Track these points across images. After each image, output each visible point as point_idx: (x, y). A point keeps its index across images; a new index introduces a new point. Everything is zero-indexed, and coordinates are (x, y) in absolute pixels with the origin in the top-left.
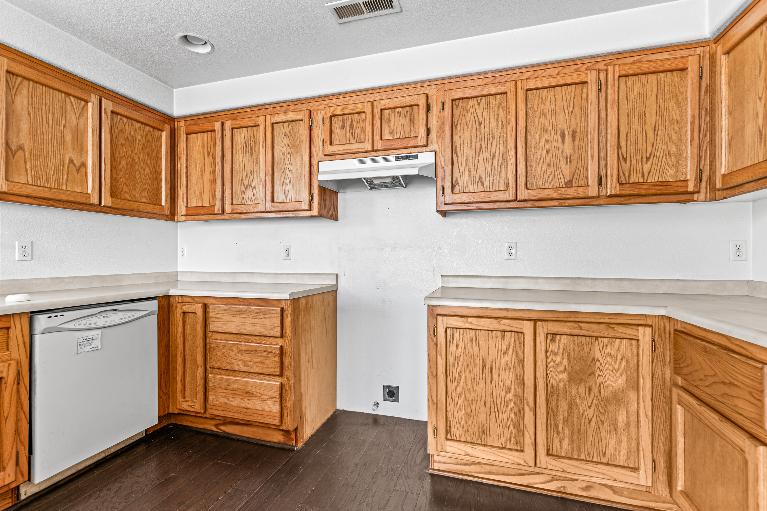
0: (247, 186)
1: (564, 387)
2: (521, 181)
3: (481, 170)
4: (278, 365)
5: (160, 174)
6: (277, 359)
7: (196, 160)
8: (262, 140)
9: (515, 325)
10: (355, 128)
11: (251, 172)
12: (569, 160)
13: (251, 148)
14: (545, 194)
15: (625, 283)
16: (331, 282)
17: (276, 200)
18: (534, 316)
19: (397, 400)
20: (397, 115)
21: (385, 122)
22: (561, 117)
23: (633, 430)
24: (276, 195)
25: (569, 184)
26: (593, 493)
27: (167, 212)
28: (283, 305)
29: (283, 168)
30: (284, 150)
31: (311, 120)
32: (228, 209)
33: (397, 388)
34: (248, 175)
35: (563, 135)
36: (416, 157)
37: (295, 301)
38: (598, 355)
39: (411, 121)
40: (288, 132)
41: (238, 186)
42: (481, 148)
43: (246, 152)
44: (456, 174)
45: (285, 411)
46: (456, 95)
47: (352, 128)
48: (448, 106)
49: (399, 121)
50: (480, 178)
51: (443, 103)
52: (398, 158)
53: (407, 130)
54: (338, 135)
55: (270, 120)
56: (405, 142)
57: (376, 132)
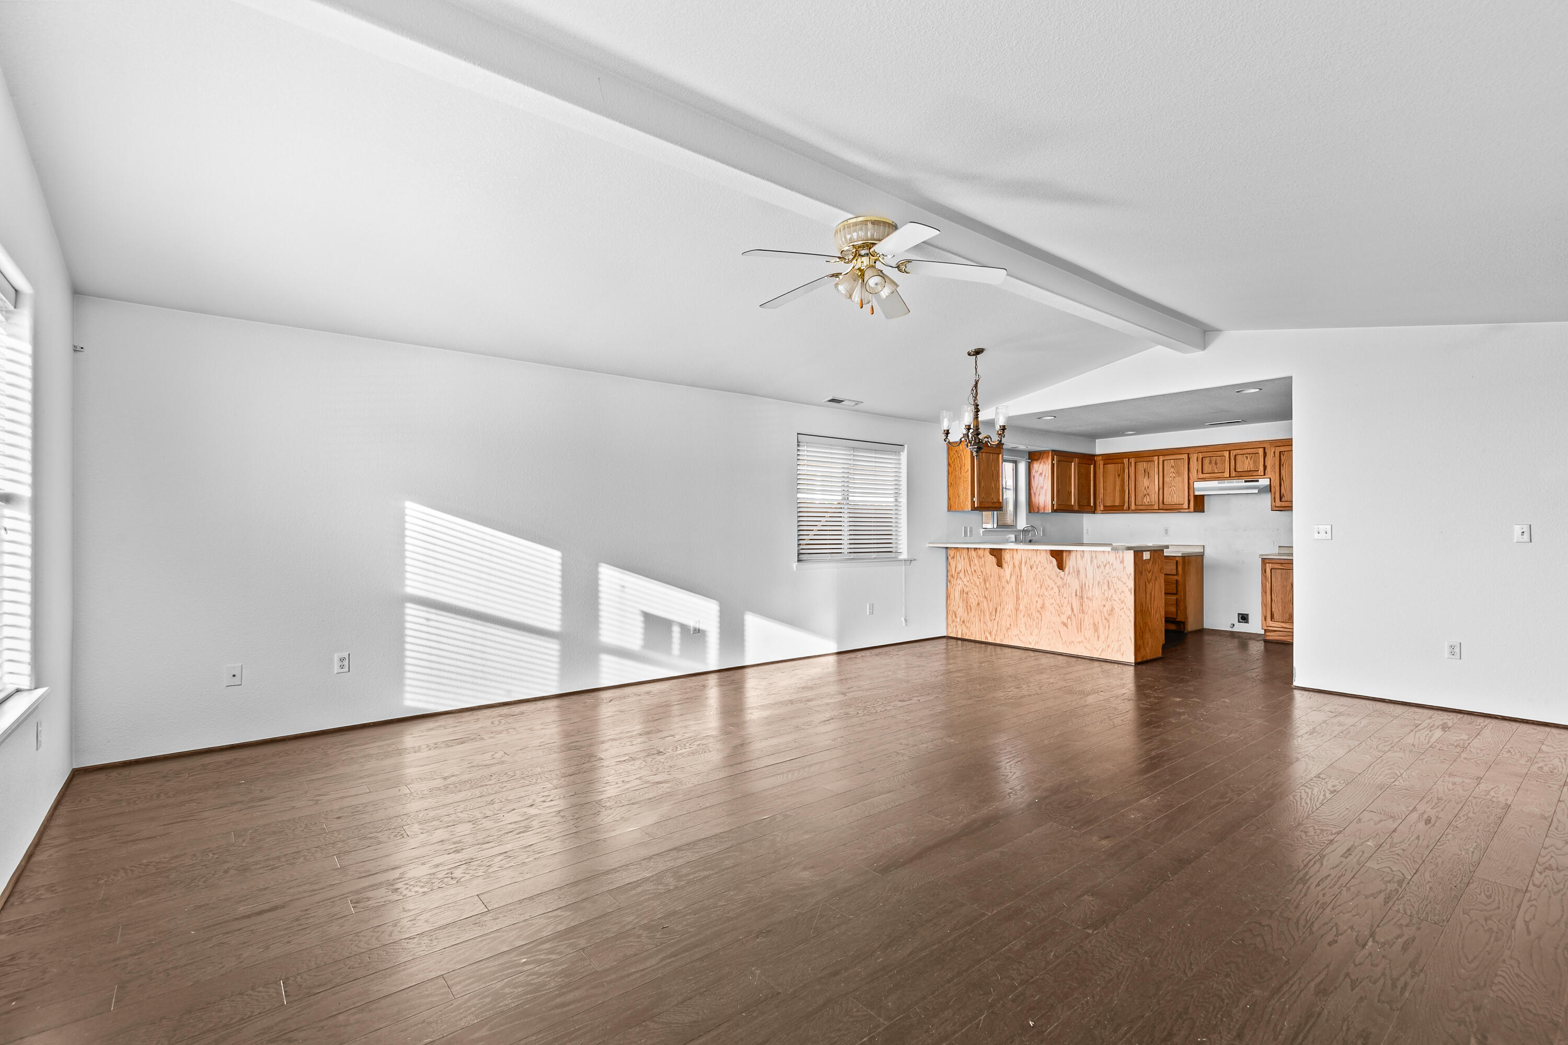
0: (1146, 495)
4: (1175, 588)
5: (1090, 489)
6: (1174, 586)
7: (1110, 479)
8: (1156, 469)
10: (1218, 465)
11: (1148, 486)
13: (1148, 473)
16: (1200, 550)
17: (1165, 503)
19: (1247, 622)
20: (1245, 458)
21: (1237, 462)
24: (1165, 500)
27: (1093, 509)
28: (1177, 559)
29: (1170, 484)
30: (1171, 475)
31: (1189, 459)
32: (1133, 507)
33: (1247, 615)
34: (1146, 488)
36: (1258, 481)
37: (1184, 557)
39: (1255, 462)
40: (1173, 466)
41: (1140, 495)
43: (1145, 475)
44: (1283, 491)
45: (1179, 612)
46: (1282, 449)
47: (1216, 464)
48: (1277, 454)
49: (1247, 462)
51: (1274, 452)
52: (1246, 481)
53: (1252, 466)
54: (1207, 468)
55: (1161, 458)
56: (1251, 473)
57: (1232, 467)
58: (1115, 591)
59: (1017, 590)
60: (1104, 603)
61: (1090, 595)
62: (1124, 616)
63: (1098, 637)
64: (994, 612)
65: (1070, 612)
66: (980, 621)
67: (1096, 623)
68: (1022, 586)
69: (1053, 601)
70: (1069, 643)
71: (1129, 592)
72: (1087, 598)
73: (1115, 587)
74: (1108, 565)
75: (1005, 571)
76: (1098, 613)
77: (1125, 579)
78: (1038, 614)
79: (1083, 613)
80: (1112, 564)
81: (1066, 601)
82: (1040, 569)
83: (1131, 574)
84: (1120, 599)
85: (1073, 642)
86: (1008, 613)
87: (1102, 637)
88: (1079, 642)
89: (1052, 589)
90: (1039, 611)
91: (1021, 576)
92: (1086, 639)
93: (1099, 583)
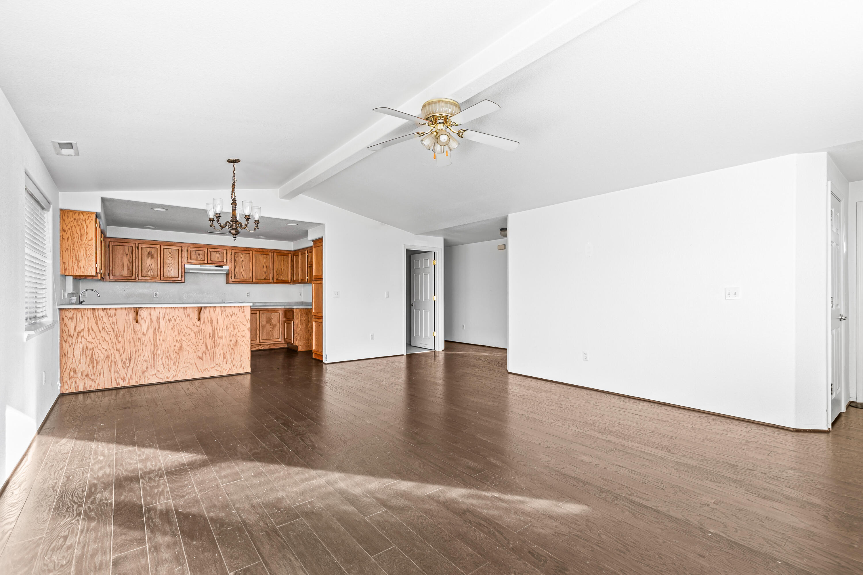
0: (149, 270)
1: (265, 325)
2: (254, 277)
3: (243, 273)
7: (119, 257)
8: (159, 254)
9: (255, 312)
10: (200, 255)
11: (152, 265)
12: (265, 273)
13: (152, 256)
14: (260, 281)
15: (277, 303)
18: (259, 309)
20: (216, 254)
21: (212, 255)
22: (263, 262)
23: (278, 331)
24: (165, 274)
25: (265, 279)
26: (271, 347)
29: (169, 265)
30: (169, 258)
31: (182, 249)
32: (141, 278)
34: (150, 266)
35: (264, 267)
36: (222, 267)
38: (272, 317)
39: (221, 256)
40: (171, 252)
42: (243, 267)
43: (149, 257)
44: (236, 273)
46: (236, 251)
47: (199, 255)
49: (217, 256)
50: (242, 275)
51: (232, 253)
52: (216, 267)
53: (219, 259)
54: (194, 256)
55: (162, 247)
56: (220, 263)
57: (209, 258)
58: (239, 331)
59: (155, 339)
60: (230, 339)
61: (220, 335)
62: (244, 345)
63: (226, 362)
64: (128, 361)
65: (204, 349)
66: (110, 371)
67: (225, 353)
68: (160, 336)
69: (190, 343)
70: (204, 370)
71: (248, 330)
72: (218, 337)
73: (239, 328)
74: (234, 315)
75: (141, 325)
76: (226, 346)
77: (245, 323)
78: (176, 355)
79: (215, 347)
80: (236, 314)
81: (202, 341)
82: (178, 321)
83: (249, 319)
84: (242, 335)
85: (207, 369)
86: (144, 358)
87: (229, 361)
88: (212, 368)
89: (189, 335)
90: (176, 353)
91: (159, 328)
92: (217, 364)
93: (227, 327)
